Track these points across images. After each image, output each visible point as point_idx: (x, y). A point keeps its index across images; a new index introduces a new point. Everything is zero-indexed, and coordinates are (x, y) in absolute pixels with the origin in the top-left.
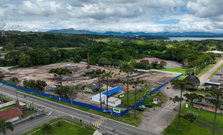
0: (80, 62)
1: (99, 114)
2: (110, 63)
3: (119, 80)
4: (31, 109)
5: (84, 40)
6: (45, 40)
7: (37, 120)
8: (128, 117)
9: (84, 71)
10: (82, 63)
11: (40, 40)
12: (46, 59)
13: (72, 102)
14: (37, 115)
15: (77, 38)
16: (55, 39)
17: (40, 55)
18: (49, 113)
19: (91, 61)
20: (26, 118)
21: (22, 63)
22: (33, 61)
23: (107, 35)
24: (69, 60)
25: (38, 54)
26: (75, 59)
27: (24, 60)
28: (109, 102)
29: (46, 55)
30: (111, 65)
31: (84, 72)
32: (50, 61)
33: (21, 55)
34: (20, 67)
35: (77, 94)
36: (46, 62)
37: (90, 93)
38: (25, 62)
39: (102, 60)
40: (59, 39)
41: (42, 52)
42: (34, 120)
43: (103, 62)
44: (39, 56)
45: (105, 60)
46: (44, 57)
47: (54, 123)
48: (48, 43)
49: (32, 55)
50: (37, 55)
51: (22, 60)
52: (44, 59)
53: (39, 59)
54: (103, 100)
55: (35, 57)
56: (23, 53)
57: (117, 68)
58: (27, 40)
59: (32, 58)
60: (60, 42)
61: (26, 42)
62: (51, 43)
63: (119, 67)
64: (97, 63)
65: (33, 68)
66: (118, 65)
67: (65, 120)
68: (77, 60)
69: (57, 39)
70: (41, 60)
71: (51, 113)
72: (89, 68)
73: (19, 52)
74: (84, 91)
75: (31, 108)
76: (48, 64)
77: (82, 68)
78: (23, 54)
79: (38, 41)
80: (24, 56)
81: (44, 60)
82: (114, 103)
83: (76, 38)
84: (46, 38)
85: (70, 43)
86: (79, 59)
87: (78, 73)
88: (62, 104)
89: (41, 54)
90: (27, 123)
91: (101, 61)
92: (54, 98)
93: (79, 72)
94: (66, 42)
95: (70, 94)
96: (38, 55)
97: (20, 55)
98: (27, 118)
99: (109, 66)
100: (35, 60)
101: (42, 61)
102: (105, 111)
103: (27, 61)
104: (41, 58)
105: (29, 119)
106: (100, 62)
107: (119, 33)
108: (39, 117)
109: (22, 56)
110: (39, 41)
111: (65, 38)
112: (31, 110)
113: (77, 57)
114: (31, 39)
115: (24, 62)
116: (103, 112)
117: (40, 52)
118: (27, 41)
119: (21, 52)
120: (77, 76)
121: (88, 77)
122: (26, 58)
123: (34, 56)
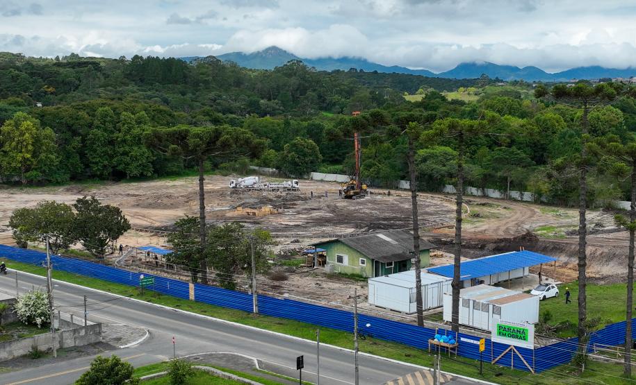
0: (308, 173)
1: (408, 357)
2: (475, 171)
3: (530, 240)
4: (39, 321)
5: (340, 93)
6: (135, 88)
7: (63, 363)
8: (582, 375)
9: (328, 206)
10: (322, 181)
11: (111, 85)
12: (136, 151)
13: (255, 302)
14: (66, 346)
15: (300, 84)
16: (186, 83)
17: (105, 130)
18: (128, 342)
19: (370, 166)
20: (8, 349)
21: (13, 165)
22: (68, 158)
23: (461, 77)
24: (252, 167)
25: (96, 122)
26: (284, 158)
27: (26, 147)
28: (467, 303)
29: (136, 131)
30: (485, 182)
31: (333, 209)
32: (152, 163)
33: (12, 122)
34: (6, 186)
35: (286, 282)
36: (135, 164)
37: (357, 280)
38: (29, 156)
39: (432, 156)
40: (206, 82)
41: (118, 114)
42: (49, 362)
43: (434, 166)
44: (99, 132)
45: (446, 158)
46: (124, 141)
47: (151, 378)
48: (150, 97)
49: (69, 127)
50: (90, 126)
51: (16, 148)
52: (127, 148)
53: (99, 150)
54: (430, 302)
55: (83, 141)
56: (25, 114)
57: (515, 200)
58: (50, 85)
59: (67, 141)
60: (212, 95)
61: (46, 93)
62: (166, 102)
63: (527, 196)
64: (403, 178)
65: (68, 190)
66: (522, 188)
67: (212, 369)
68: (296, 164)
69: (196, 84)
70: (112, 157)
71: (141, 344)
72: (356, 194)
73: (6, 110)
74: (327, 269)
75: (40, 316)
76: (142, 178)
77: (320, 197)
78: (26, 119)
79: (101, 90)
80: (27, 129)
81: (125, 153)
82: (497, 311)
83: (294, 81)
84: (142, 80)
85: (262, 101)
86: (305, 155)
87: (299, 213)
88: (204, 312)
89: (110, 126)
90: (9, 371)
91: (424, 160)
92: (160, 290)
93: (306, 209)
94: (242, 96)
95: (250, 264)
96: (98, 127)
97: (8, 122)
98: (10, 352)
99: (474, 190)
100: (82, 155)
101: (115, 161)
102: (439, 340)
103: (43, 156)
104: (111, 142)
105: (24, 356)
106: (423, 166)
107: (532, 70)
108: (74, 354)
109: (17, 125)
110: (110, 88)
111: (238, 83)
112: (36, 325)
113: (295, 145)
114: (69, 83)
115: (25, 160)
116: (433, 346)
117: (106, 116)
118: (51, 89)
119: (12, 107)
120: (291, 224)
121: (353, 230)
122: (37, 141)
123: (75, 133)
